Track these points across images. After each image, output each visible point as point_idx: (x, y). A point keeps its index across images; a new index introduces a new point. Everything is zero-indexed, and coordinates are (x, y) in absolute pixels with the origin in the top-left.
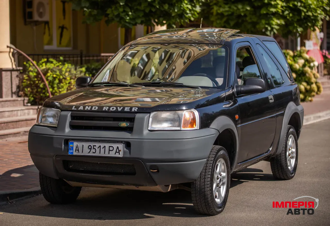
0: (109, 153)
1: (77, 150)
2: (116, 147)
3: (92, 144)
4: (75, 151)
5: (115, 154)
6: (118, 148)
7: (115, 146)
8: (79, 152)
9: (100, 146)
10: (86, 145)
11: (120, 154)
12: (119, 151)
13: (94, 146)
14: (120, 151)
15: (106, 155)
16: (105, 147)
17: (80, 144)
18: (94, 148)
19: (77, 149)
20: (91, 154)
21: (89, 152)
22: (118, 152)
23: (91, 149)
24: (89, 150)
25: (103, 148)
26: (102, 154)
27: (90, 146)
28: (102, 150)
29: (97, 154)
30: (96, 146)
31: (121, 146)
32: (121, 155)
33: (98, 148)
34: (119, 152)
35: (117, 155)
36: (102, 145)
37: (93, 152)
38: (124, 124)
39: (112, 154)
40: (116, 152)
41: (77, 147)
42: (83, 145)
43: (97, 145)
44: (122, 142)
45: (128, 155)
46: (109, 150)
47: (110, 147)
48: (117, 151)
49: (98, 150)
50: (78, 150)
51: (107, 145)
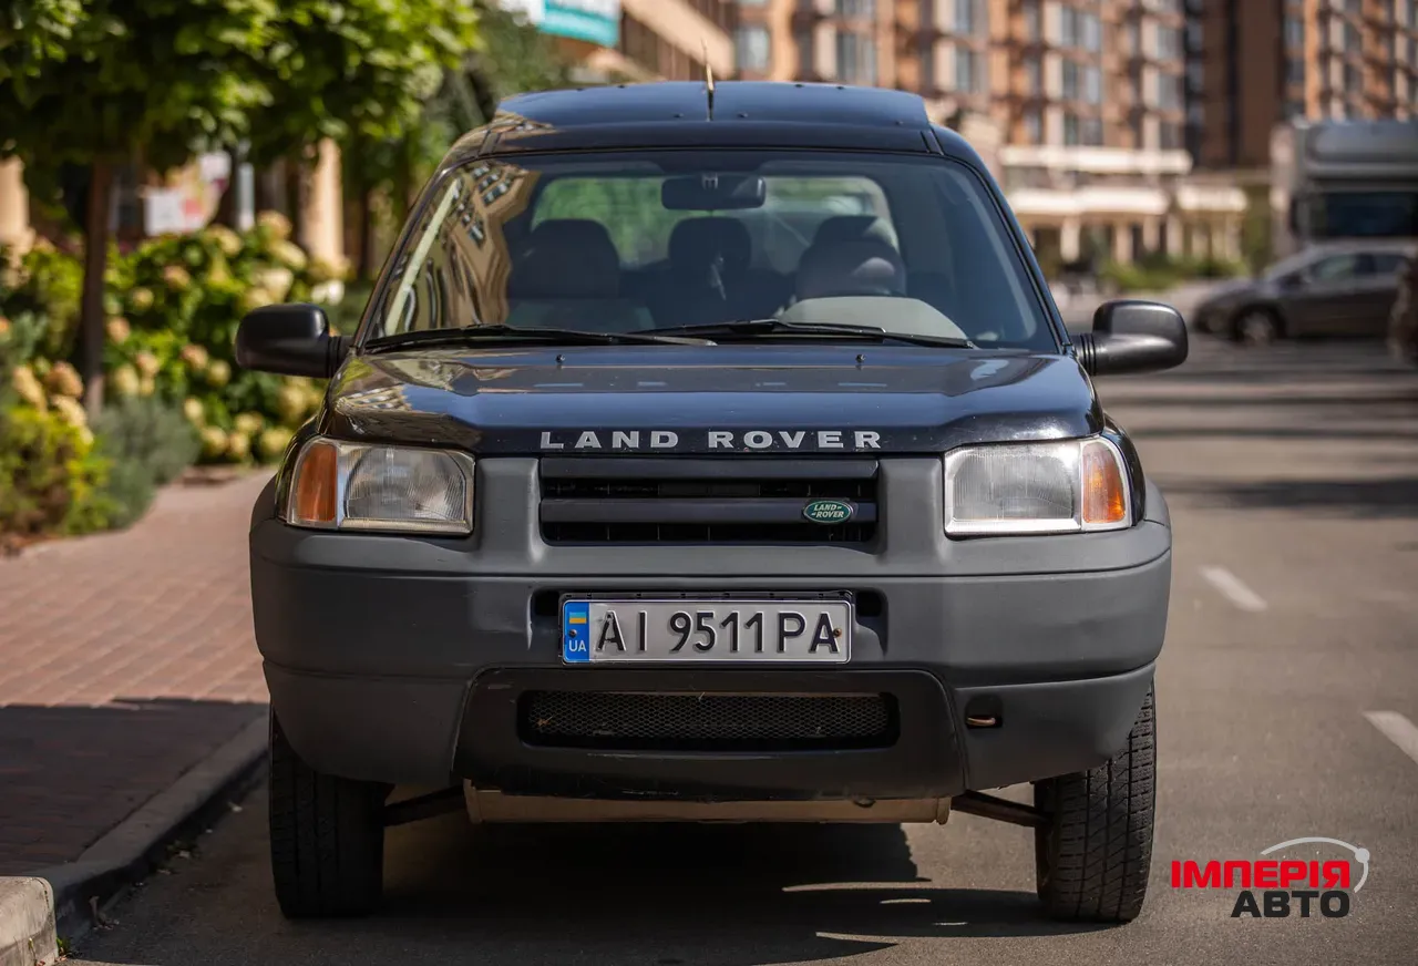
0: (781, 648)
1: (612, 640)
2: (816, 620)
3: (690, 609)
4: (600, 646)
5: (813, 649)
6: (824, 620)
7: (810, 612)
8: (621, 648)
9: (733, 617)
10: (658, 613)
11: (834, 649)
12: (833, 634)
13: (700, 616)
14: (837, 633)
15: (769, 655)
16: (758, 618)
17: (625, 613)
18: (700, 628)
19: (610, 634)
20: (688, 656)
21: (677, 648)
22: (823, 642)
23: (686, 631)
24: (678, 638)
25: (749, 624)
26: (746, 653)
27: (683, 620)
28: (746, 637)
29: (720, 654)
30: (711, 615)
31: (839, 614)
32: (842, 656)
33: (724, 624)
34: (831, 642)
35: (823, 655)
36: (745, 611)
37: (698, 645)
38: (830, 510)
39: (797, 651)
40: (817, 641)
41: (609, 624)
42: (642, 615)
43: (718, 610)
44: (842, 593)
45: (874, 654)
46: (782, 634)
47: (782, 617)
48: (823, 636)
49: (722, 637)
50: (617, 639)
51: (769, 611)
